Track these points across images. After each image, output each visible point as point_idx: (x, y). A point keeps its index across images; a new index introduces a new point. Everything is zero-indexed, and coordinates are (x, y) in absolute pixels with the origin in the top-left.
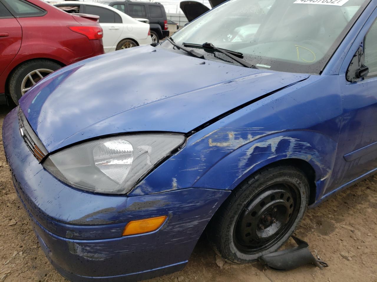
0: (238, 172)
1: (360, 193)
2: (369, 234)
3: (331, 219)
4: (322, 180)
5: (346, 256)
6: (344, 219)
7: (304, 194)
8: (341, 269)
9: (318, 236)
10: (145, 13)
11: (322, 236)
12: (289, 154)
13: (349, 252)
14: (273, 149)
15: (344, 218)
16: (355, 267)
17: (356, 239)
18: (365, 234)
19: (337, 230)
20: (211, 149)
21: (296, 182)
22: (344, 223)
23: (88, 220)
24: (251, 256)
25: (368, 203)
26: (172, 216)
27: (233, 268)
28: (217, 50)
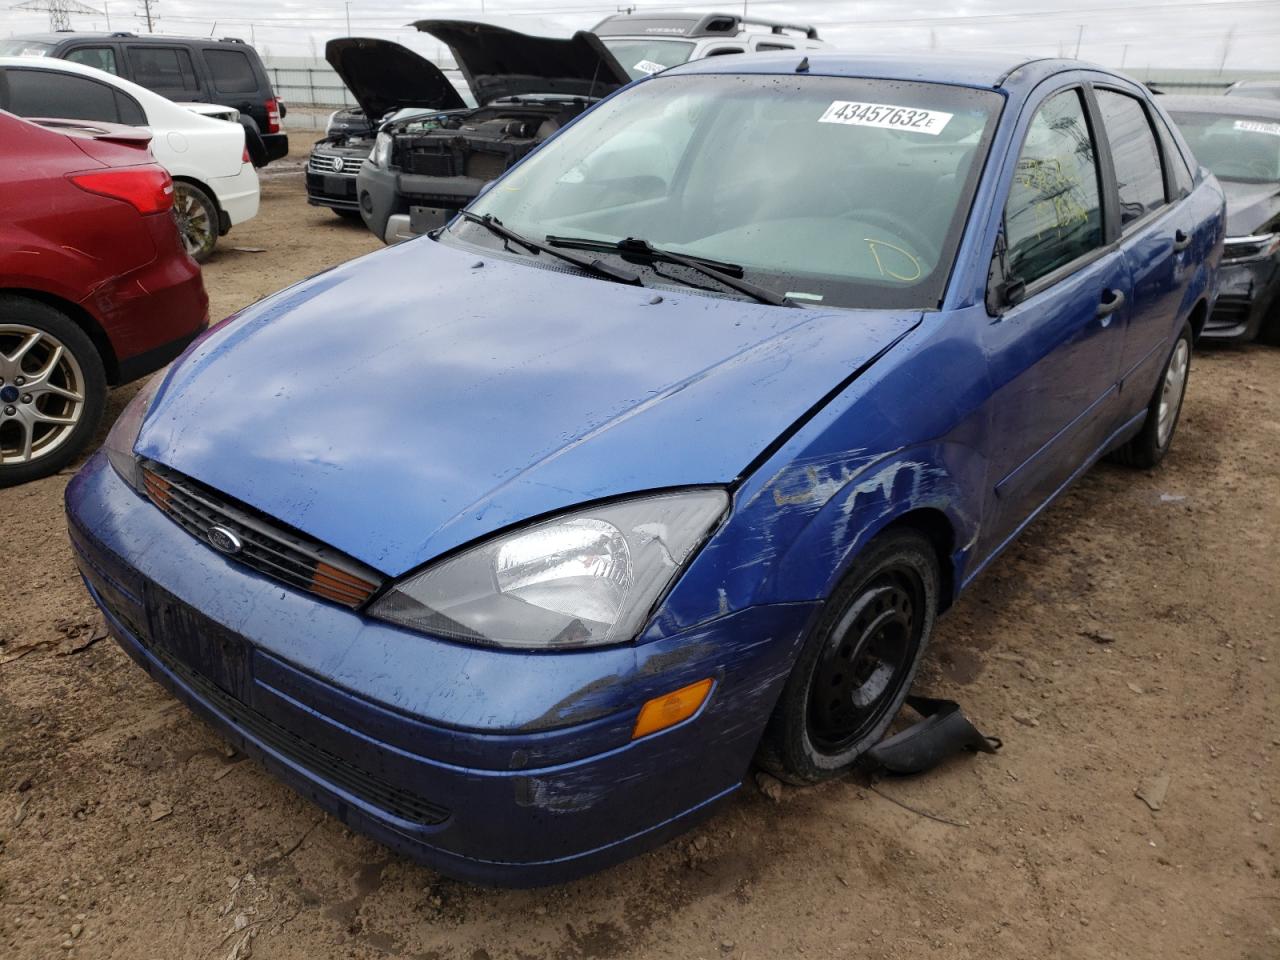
0: (832, 556)
1: (1006, 573)
2: (1055, 663)
3: (968, 646)
4: (965, 549)
5: (1026, 719)
6: (994, 639)
7: (930, 588)
8: (1026, 748)
9: (955, 689)
10: (193, 77)
11: (962, 687)
12: (915, 501)
13: (1028, 710)
14: (888, 494)
15: (993, 637)
16: (1049, 736)
17: (1033, 678)
18: (1047, 665)
19: (989, 667)
20: (781, 512)
21: (917, 563)
22: (998, 649)
23: (562, 714)
24: (837, 758)
25: (1030, 594)
26: (723, 677)
27: (802, 795)
28: (667, 258)
